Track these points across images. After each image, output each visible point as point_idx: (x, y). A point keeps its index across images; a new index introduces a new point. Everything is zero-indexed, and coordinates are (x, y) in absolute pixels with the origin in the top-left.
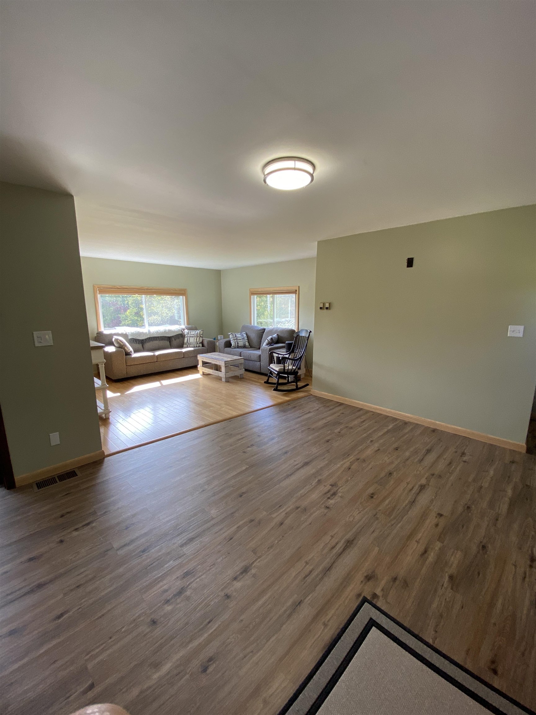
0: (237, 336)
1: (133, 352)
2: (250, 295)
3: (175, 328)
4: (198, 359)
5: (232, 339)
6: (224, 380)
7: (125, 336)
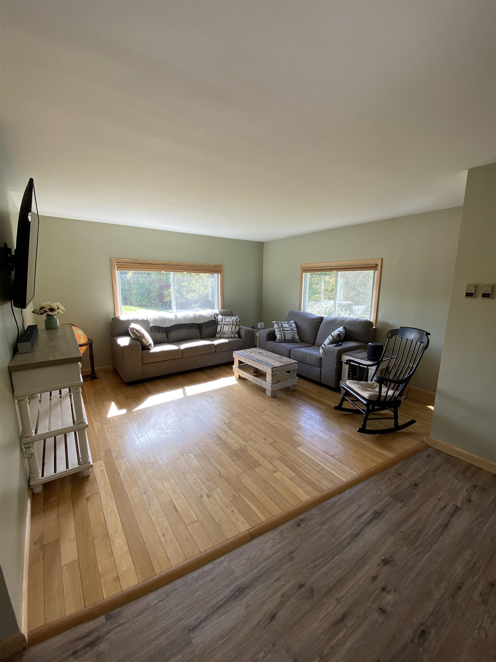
0: (283, 326)
1: (152, 345)
2: (301, 271)
3: (207, 313)
4: (234, 357)
5: (276, 330)
6: (269, 393)
7: (144, 323)
